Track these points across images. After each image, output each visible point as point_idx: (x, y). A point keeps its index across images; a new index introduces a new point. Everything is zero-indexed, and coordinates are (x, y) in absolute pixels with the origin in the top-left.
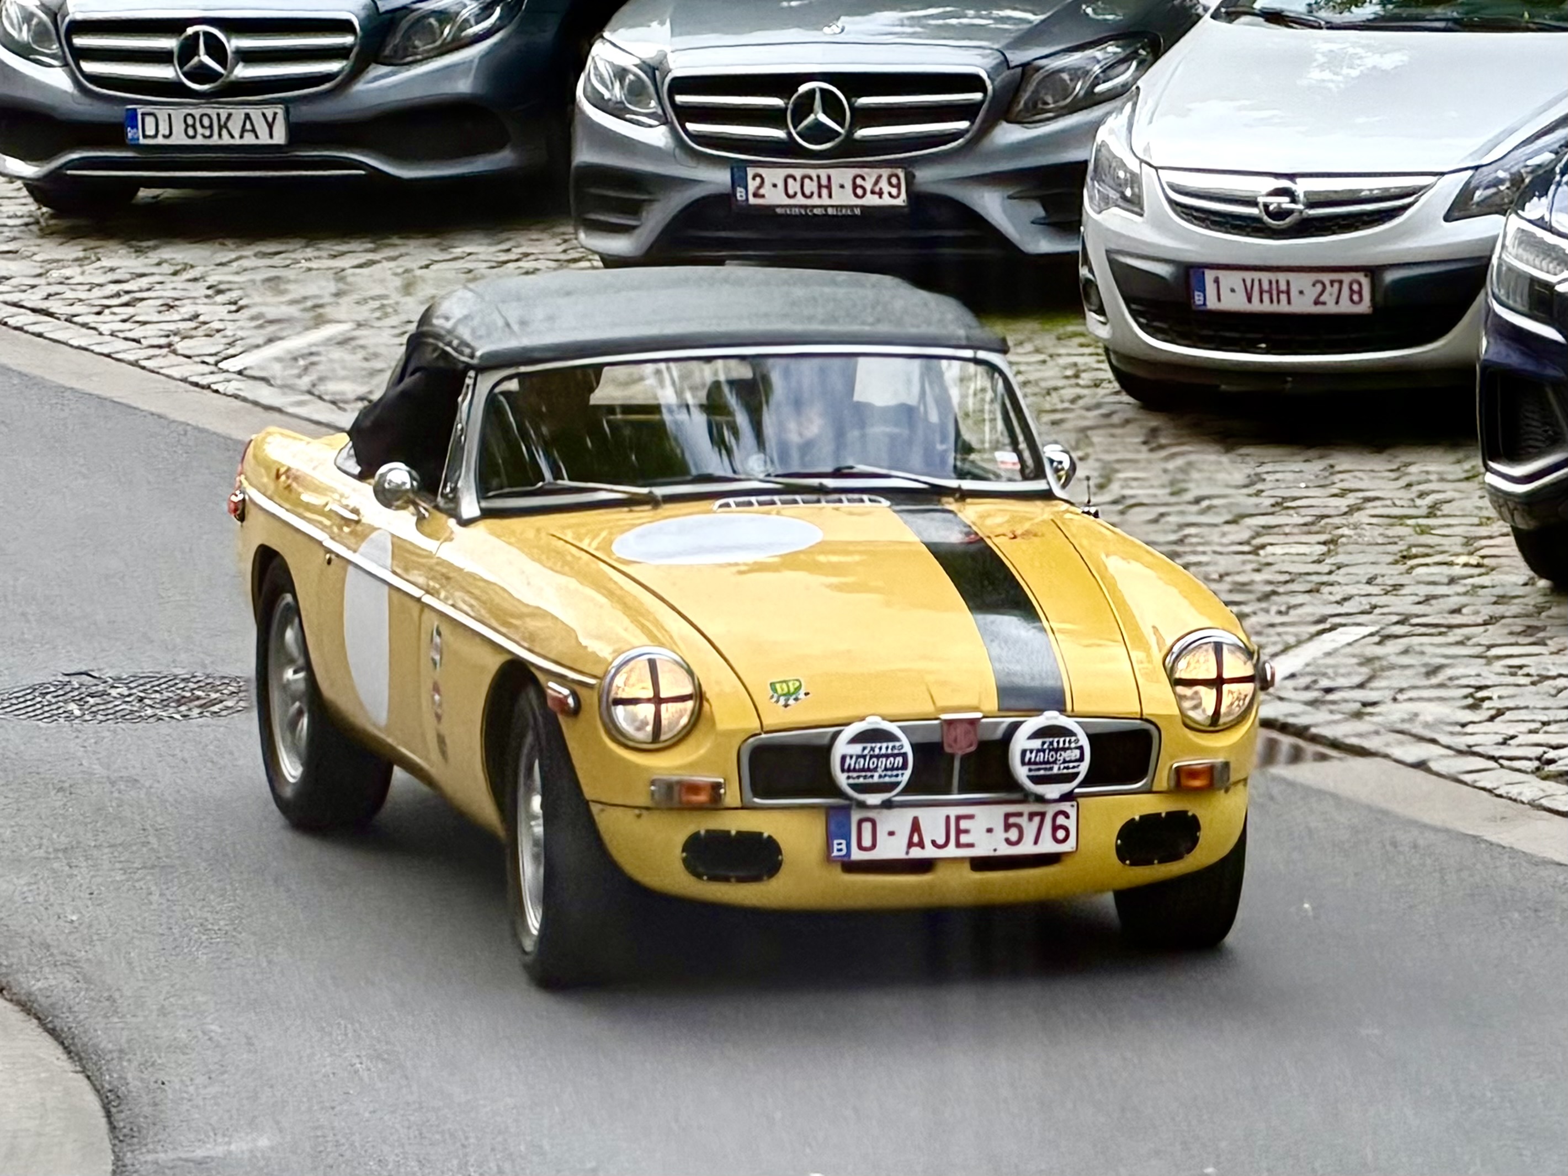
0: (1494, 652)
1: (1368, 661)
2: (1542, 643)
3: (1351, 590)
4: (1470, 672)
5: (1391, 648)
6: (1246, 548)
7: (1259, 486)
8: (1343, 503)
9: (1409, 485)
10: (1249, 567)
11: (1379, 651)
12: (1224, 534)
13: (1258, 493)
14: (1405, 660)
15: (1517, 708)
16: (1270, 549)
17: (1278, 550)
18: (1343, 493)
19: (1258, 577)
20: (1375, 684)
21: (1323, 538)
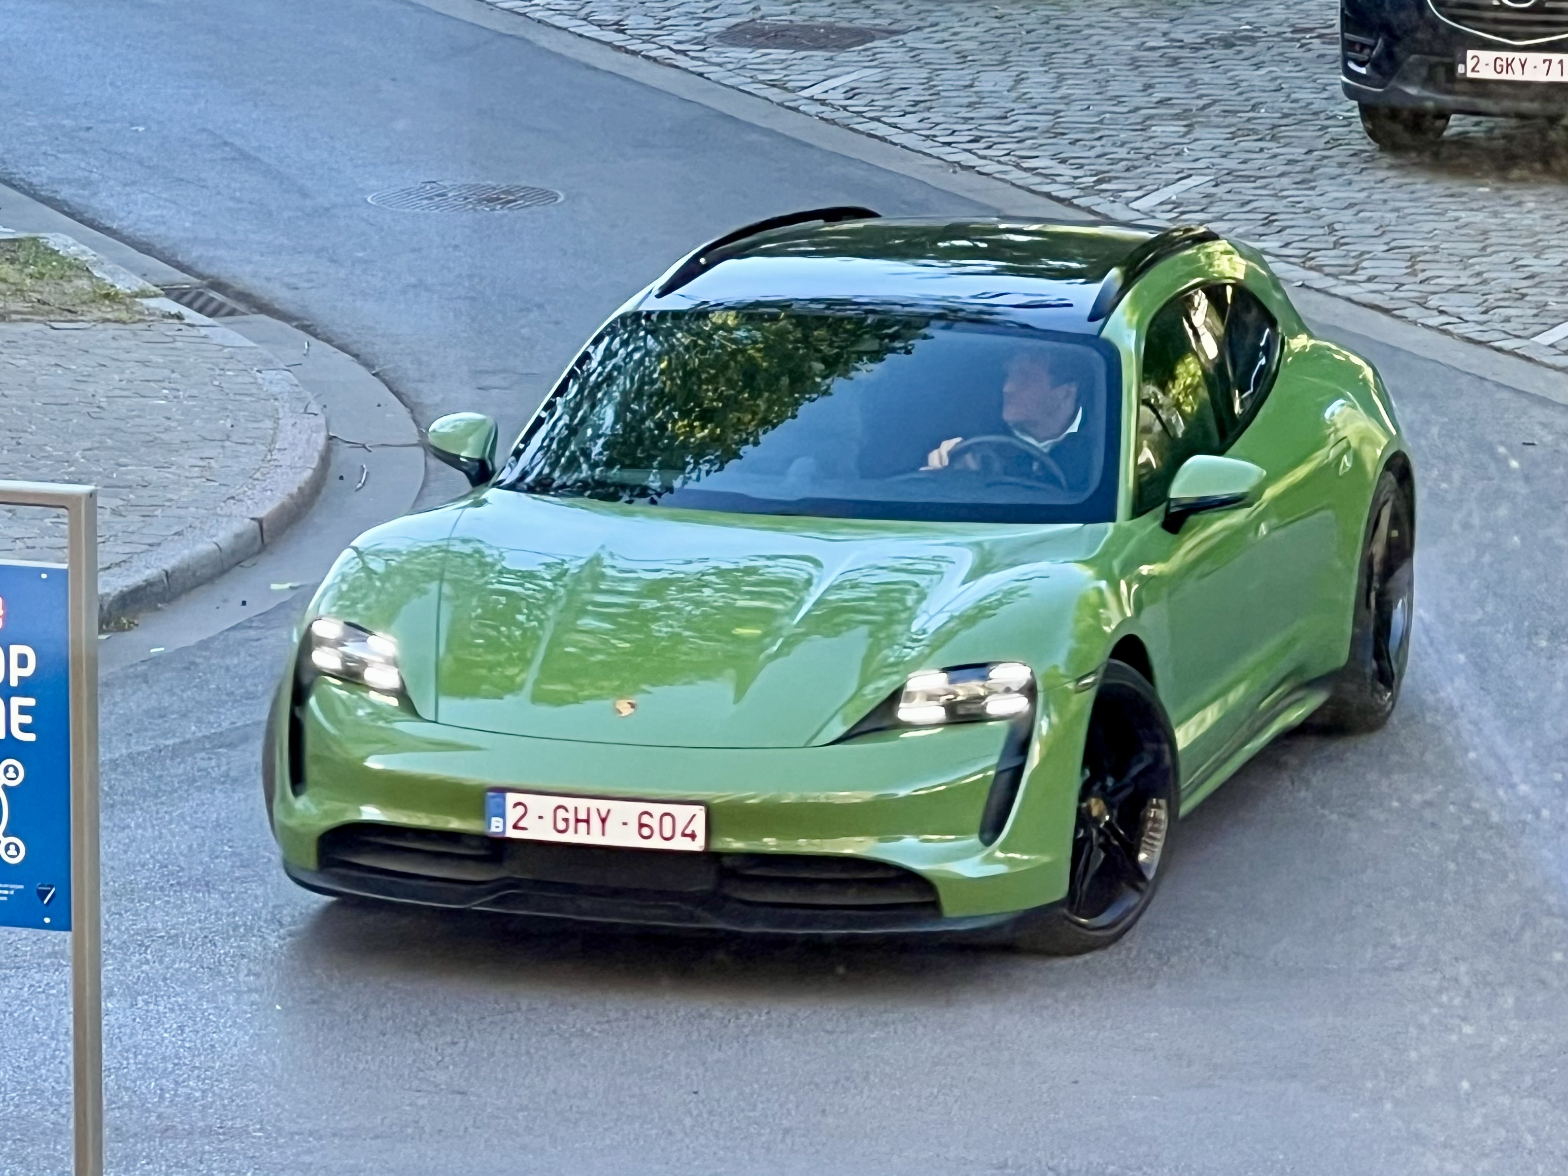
0: (1285, 193)
1: (1207, 196)
2: (1313, 188)
3: (1202, 155)
4: (1267, 204)
5: (1220, 191)
6: (1139, 127)
7: (1150, 91)
8: (1201, 103)
9: (1240, 94)
10: (1141, 138)
11: (1214, 190)
12: (1127, 118)
13: (1150, 95)
14: (1229, 196)
15: (1293, 227)
16: (1153, 128)
17: (1159, 129)
18: (1200, 97)
19: (1145, 145)
20: (1211, 210)
21: (1185, 123)
